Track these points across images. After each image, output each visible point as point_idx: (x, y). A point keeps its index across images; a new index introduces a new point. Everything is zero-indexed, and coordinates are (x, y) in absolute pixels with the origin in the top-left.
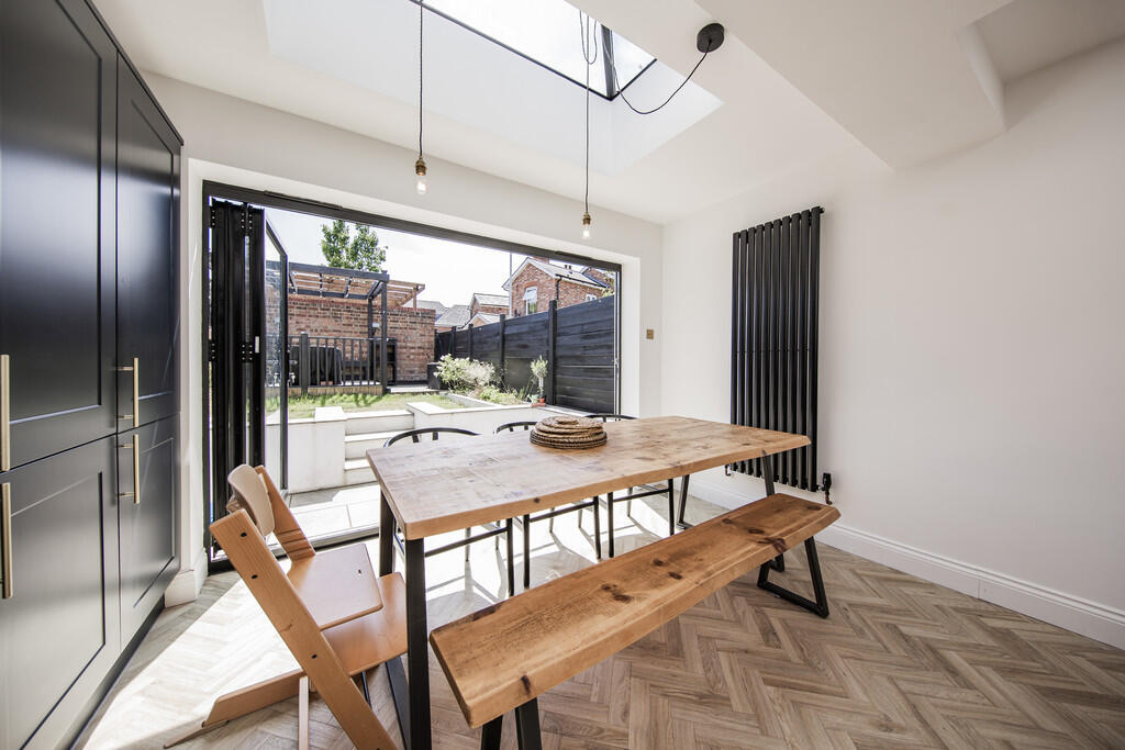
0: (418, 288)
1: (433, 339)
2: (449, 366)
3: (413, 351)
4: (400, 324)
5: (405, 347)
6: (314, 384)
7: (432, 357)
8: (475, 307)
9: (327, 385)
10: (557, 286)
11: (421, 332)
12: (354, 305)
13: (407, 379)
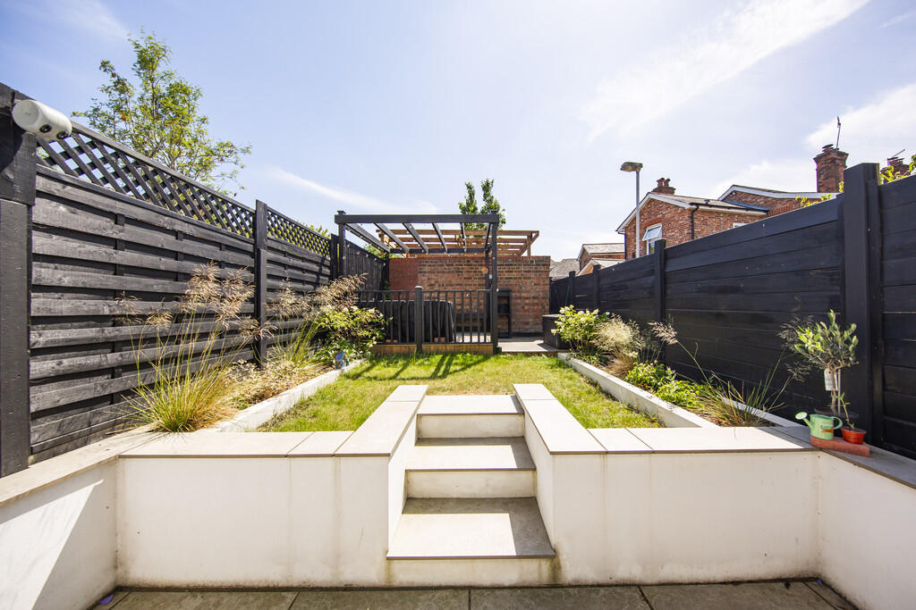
0: (531, 236)
1: (547, 288)
2: (571, 320)
3: (527, 301)
4: (514, 275)
5: (520, 298)
6: (427, 341)
7: (547, 307)
8: (584, 257)
9: (439, 342)
10: (692, 218)
11: (536, 281)
12: (473, 258)
13: (521, 331)
